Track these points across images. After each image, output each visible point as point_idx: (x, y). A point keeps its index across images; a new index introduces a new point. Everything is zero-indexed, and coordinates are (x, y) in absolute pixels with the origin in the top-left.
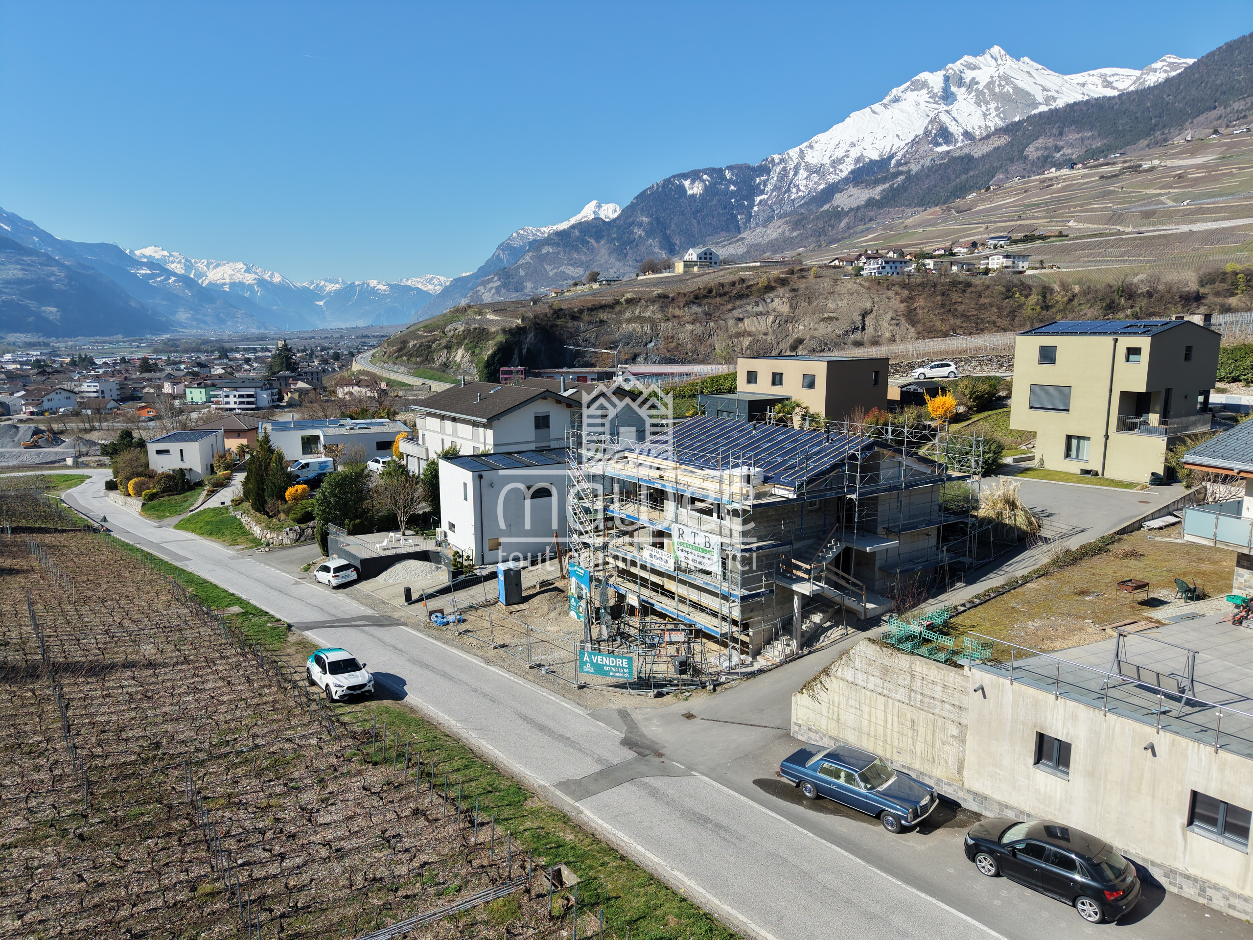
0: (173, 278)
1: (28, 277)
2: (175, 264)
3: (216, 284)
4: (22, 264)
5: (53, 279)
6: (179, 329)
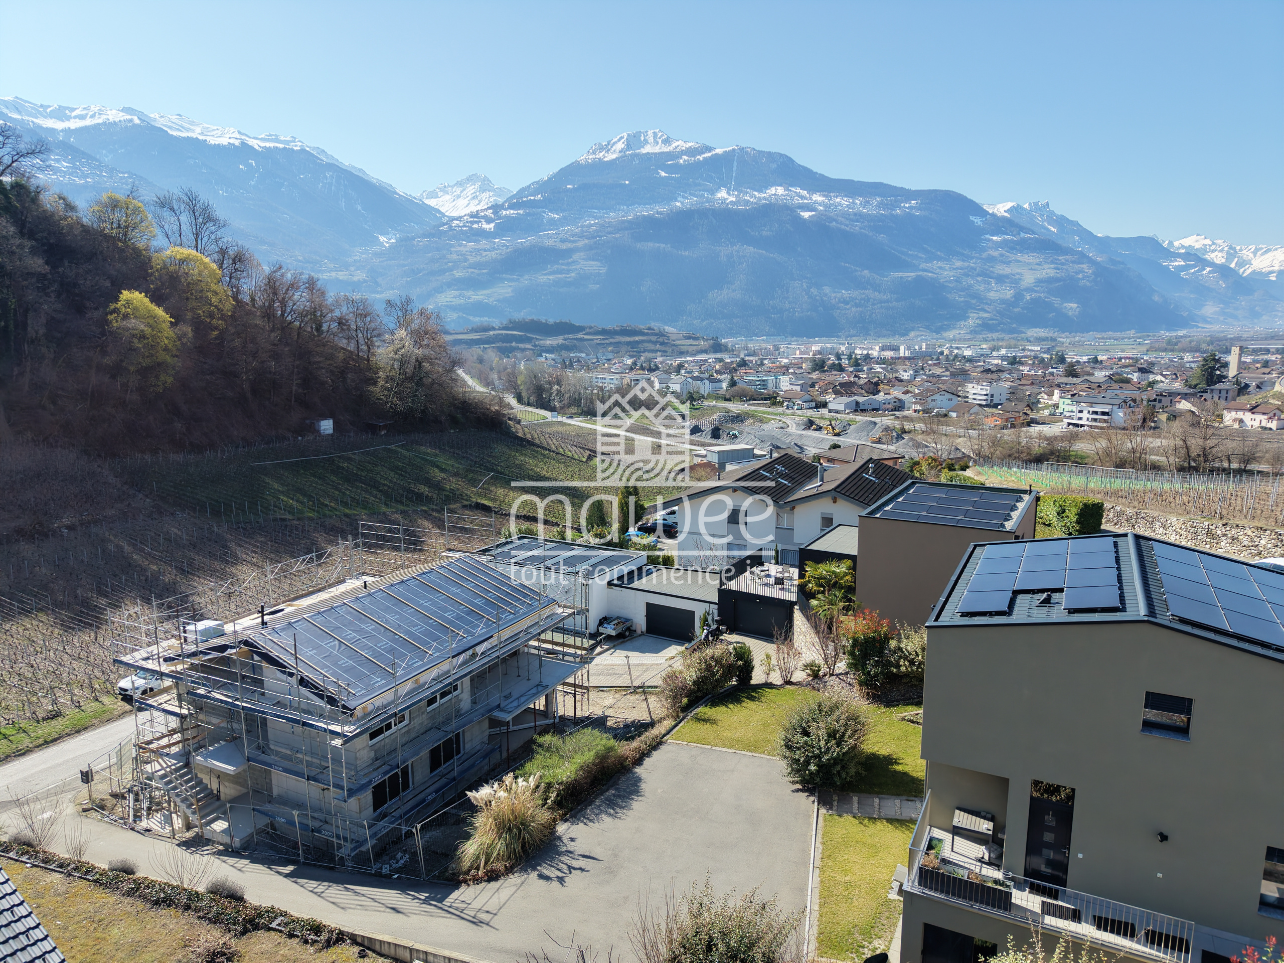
0: (1208, 269)
1: (1059, 275)
2: (1216, 253)
3: (1260, 273)
4: (1056, 264)
5: (1080, 276)
6: (1200, 325)
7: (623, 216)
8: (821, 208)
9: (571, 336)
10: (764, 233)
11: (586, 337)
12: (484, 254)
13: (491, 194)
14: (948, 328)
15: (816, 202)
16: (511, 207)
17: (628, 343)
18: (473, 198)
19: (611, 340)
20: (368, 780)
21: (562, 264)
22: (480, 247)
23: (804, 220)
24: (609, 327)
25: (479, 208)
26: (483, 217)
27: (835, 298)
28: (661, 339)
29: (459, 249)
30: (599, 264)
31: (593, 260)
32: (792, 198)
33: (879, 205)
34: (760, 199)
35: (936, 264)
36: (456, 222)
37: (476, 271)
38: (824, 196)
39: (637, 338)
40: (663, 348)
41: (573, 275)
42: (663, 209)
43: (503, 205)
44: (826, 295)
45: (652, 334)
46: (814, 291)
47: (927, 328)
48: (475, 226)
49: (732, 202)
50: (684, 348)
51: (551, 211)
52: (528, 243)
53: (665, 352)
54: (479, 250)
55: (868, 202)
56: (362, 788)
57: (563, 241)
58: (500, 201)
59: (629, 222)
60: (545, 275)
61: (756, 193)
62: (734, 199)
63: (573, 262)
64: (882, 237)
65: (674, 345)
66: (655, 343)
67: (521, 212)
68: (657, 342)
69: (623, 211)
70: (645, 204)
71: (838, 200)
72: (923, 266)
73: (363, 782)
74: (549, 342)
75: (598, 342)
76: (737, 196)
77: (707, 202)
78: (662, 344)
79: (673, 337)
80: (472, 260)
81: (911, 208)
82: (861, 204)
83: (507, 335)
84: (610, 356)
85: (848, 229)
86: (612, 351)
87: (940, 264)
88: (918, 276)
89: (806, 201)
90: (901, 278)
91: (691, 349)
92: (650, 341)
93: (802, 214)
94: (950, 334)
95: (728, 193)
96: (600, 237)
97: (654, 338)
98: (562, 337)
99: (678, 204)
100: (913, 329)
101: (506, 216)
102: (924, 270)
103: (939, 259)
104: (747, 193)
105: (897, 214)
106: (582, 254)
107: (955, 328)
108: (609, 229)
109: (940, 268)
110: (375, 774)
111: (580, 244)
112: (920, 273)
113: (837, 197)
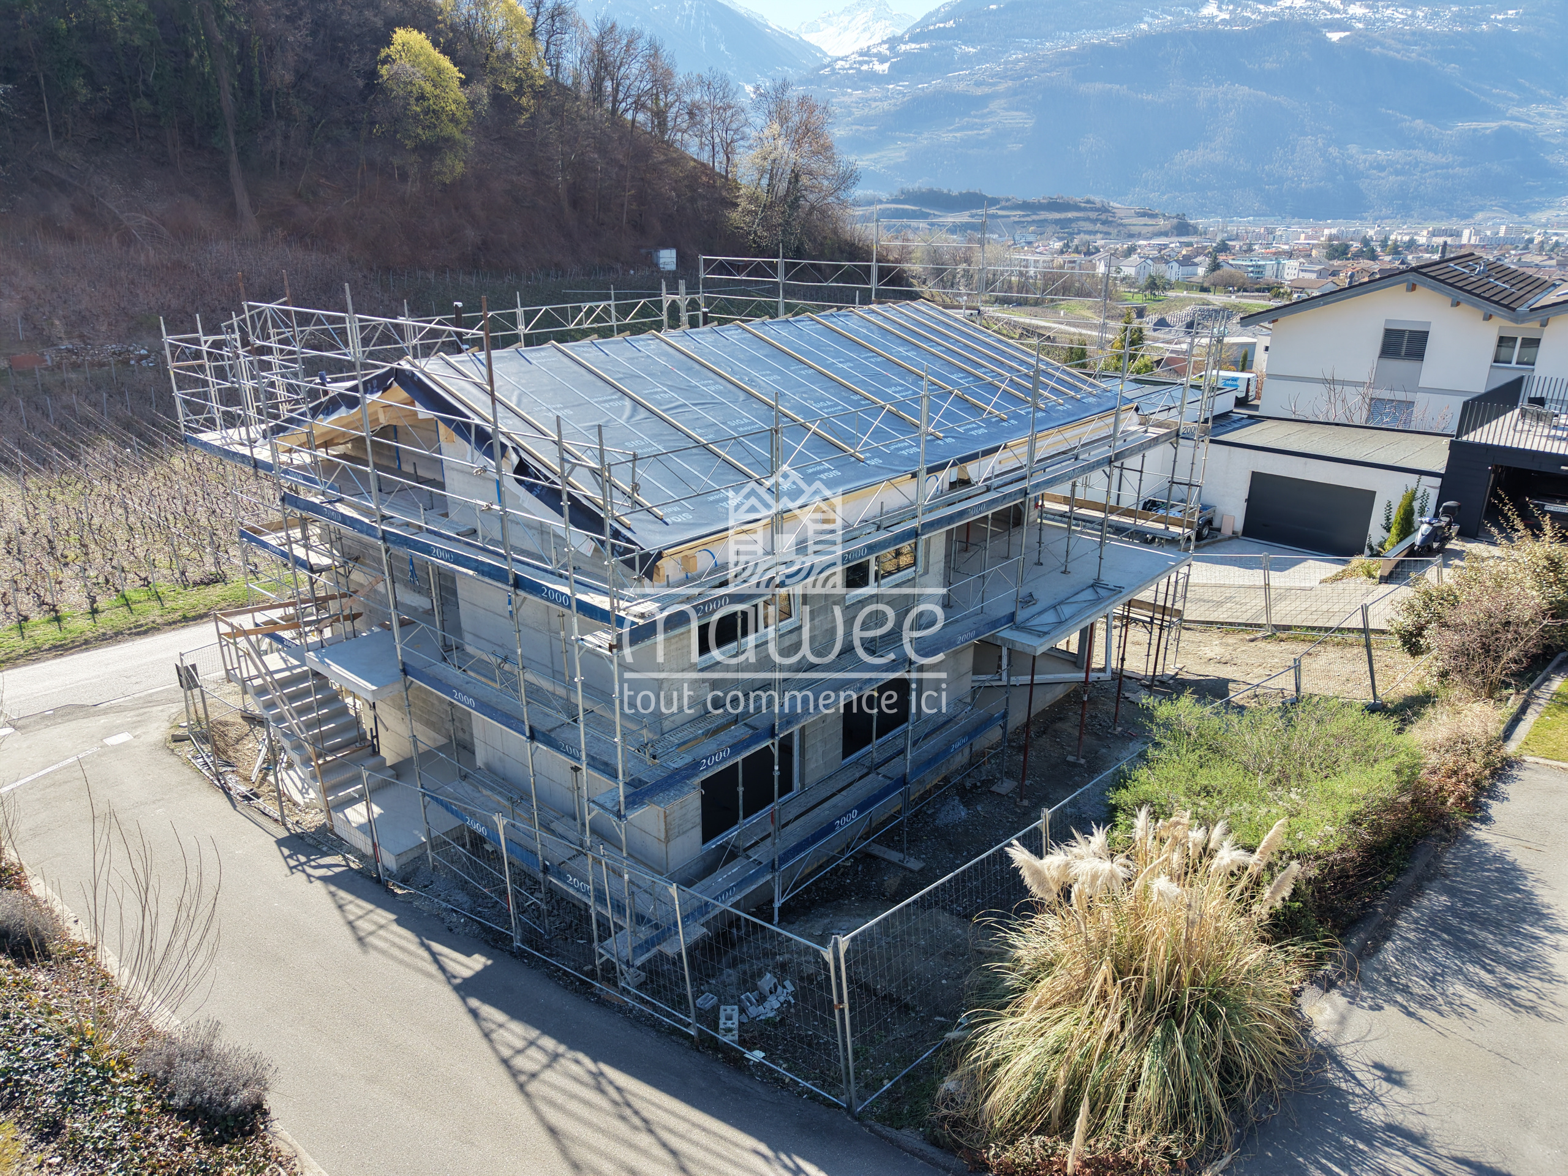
7: (1064, 46)
8: (1361, 26)
9: (979, 212)
10: (1268, 66)
11: (1000, 213)
12: (874, 105)
13: (888, 23)
14: (1540, 207)
15: (1353, 17)
16: (914, 39)
17: (1057, 222)
18: (864, 30)
19: (1035, 217)
20: (688, 759)
21: (975, 117)
22: (869, 96)
23: (1332, 44)
24: (1032, 199)
25: (871, 43)
26: (875, 55)
27: (1365, 161)
28: (1103, 217)
29: (842, 99)
30: (1024, 114)
31: (1017, 110)
32: (1316, 12)
33: (1456, 18)
34: (1266, 14)
35: (1534, 108)
36: (840, 63)
37: (862, 128)
38: (1367, 7)
39: (1070, 215)
40: (1105, 229)
41: (988, 130)
42: (1120, 33)
43: (902, 37)
44: (1351, 157)
45: (1092, 210)
46: (1334, 151)
47: (1506, 206)
48: (865, 67)
49: (1223, 20)
50: (1135, 230)
51: (965, 43)
52: (931, 89)
53: (1109, 234)
54: (867, 100)
55: (1437, 14)
56: (672, 781)
57: (978, 84)
58: (899, 32)
59: (1071, 53)
60: (951, 131)
61: (1261, 7)
62: (1227, 17)
63: (990, 113)
64: (1452, 68)
65: (1122, 225)
66: (1094, 221)
67: (925, 45)
68: (1097, 220)
69: (1064, 39)
70: (1096, 29)
71: (1389, 12)
72: (1514, 111)
73: (678, 763)
74: (951, 219)
75: (1016, 219)
76: (1232, 12)
77: (1187, 22)
78: (1105, 222)
79: (1120, 214)
80: (857, 113)
81: (1505, 21)
82: (1425, 17)
83: (897, 209)
84: (1031, 238)
85: (1399, 56)
86: (1033, 232)
87: (1542, 109)
88: (1502, 128)
89: (1337, 16)
90: (1475, 130)
91: (1144, 230)
92: (1088, 219)
93: (1329, 35)
94: (1542, 217)
95: (1220, 9)
96: (1030, 76)
97: (1093, 215)
98: (968, 213)
99: (1144, 26)
100: (1482, 208)
101: (906, 53)
102: (1514, 118)
103: (1542, 100)
104: (1248, 6)
105: (1482, 32)
106: (1002, 101)
107: (1550, 207)
108: (1043, 65)
109: (1541, 115)
110: (710, 746)
111: (1001, 88)
112: (1506, 123)
113: (1387, 7)
